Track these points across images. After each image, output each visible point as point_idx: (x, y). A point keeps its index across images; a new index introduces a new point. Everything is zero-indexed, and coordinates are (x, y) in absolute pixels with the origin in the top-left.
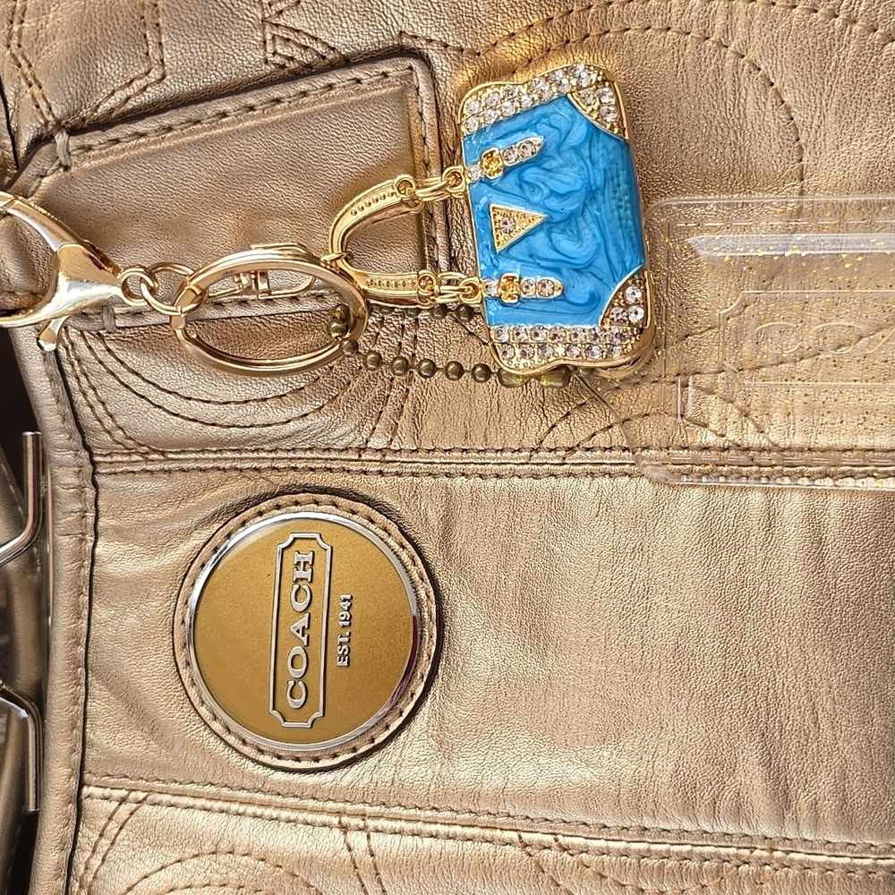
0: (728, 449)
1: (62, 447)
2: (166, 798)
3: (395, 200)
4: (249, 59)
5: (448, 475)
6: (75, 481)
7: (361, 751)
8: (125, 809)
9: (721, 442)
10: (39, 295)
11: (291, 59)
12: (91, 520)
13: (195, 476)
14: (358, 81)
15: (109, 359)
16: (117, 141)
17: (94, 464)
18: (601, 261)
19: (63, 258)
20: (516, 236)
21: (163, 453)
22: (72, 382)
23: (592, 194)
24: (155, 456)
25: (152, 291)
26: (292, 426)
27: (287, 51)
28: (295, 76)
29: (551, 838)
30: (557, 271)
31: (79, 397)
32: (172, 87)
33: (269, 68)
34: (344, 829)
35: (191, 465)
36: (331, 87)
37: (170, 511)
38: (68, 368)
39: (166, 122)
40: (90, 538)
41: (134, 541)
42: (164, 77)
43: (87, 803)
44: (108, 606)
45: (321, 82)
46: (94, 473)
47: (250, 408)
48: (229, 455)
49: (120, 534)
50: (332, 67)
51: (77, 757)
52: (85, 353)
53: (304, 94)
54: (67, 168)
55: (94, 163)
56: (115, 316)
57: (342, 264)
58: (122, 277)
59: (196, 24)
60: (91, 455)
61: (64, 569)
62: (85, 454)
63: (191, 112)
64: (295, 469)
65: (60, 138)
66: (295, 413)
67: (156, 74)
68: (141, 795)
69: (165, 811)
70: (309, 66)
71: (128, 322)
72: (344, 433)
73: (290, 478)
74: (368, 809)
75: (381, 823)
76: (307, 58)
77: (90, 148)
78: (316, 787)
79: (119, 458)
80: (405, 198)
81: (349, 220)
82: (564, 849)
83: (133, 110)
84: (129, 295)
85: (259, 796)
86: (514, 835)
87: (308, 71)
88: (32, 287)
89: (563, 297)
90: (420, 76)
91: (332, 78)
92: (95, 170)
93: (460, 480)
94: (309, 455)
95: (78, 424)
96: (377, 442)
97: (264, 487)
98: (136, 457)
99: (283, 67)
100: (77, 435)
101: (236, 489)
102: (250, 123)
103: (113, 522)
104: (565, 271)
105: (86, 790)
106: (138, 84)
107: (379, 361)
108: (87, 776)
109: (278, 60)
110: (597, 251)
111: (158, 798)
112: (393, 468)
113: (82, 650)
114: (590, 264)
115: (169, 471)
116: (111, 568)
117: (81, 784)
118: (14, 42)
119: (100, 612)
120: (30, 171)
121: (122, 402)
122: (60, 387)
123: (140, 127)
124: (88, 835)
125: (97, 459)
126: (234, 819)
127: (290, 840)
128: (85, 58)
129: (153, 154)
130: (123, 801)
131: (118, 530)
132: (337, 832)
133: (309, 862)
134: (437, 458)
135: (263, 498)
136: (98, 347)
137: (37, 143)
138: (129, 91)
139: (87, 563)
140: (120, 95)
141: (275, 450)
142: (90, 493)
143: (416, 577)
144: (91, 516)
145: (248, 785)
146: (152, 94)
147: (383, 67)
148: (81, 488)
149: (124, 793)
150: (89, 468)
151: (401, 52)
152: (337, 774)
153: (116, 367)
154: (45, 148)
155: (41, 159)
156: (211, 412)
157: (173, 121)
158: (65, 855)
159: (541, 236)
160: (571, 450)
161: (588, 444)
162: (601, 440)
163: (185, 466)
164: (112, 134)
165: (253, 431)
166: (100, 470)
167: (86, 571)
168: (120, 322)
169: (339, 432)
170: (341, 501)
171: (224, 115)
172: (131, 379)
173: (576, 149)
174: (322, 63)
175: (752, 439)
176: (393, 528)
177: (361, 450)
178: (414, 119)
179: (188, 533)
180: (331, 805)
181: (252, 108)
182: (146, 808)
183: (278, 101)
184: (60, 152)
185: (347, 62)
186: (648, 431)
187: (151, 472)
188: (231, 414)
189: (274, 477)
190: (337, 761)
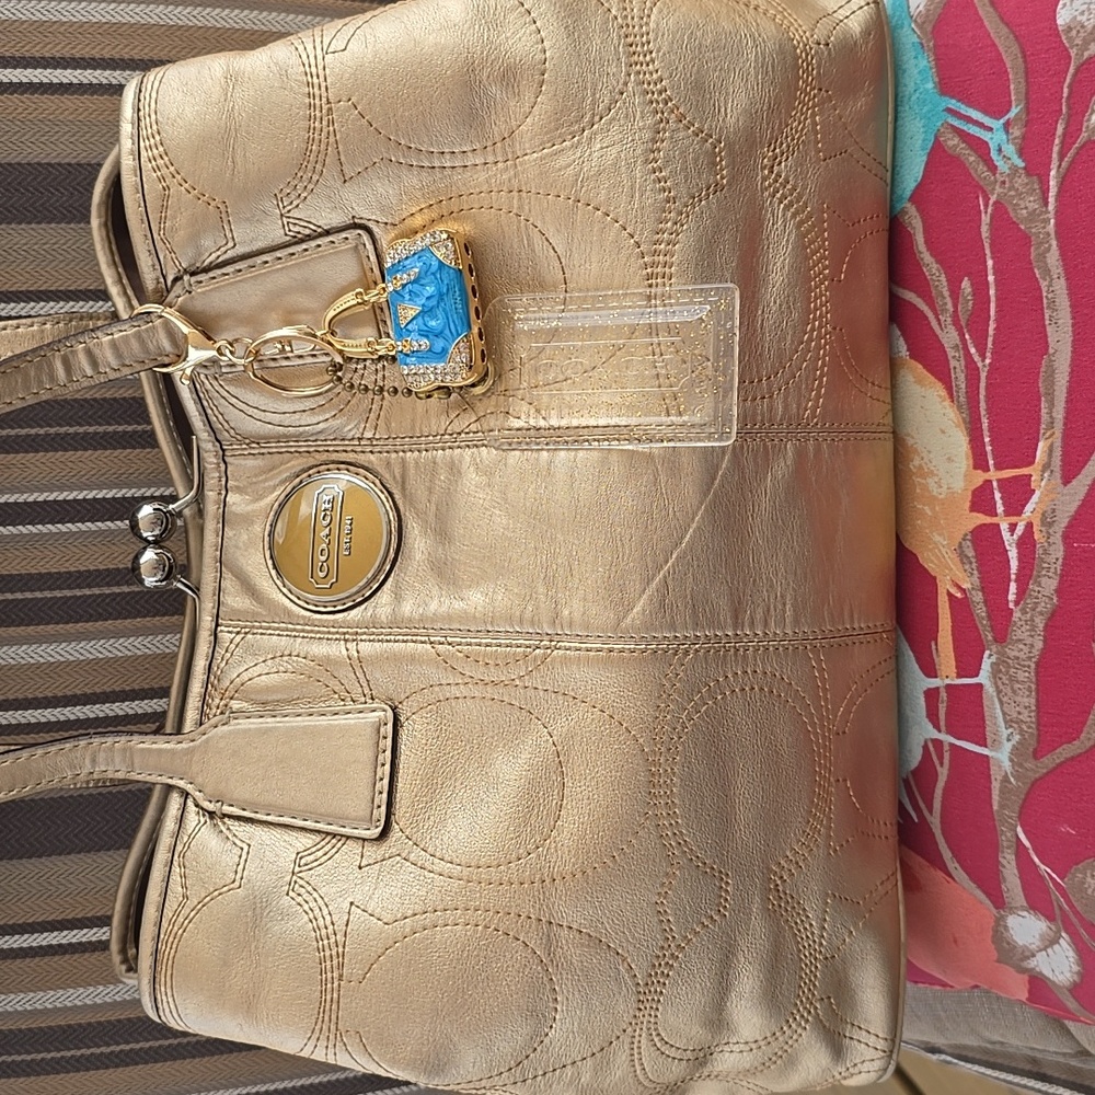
0: (529, 429)
1: (205, 440)
2: (260, 631)
3: (354, 302)
4: (276, 234)
5: (388, 452)
6: (215, 461)
7: (358, 601)
8: (238, 638)
9: (526, 425)
10: (181, 356)
11: (299, 233)
12: (223, 483)
13: (277, 456)
14: (333, 242)
15: (221, 390)
16: (214, 278)
17: (223, 450)
18: (447, 332)
19: (190, 337)
20: (409, 319)
21: (258, 443)
22: (205, 403)
23: (441, 296)
24: (254, 445)
25: (231, 352)
26: (321, 426)
27: (297, 229)
28: (302, 241)
29: (443, 639)
30: (427, 337)
31: (209, 411)
32: (240, 250)
33: (288, 238)
34: (346, 640)
35: (274, 450)
36: (319, 246)
37: (264, 477)
38: (202, 395)
39: (238, 268)
40: (224, 492)
41: (247, 494)
42: (235, 245)
43: (219, 635)
44: (232, 529)
45: (313, 244)
46: (224, 455)
47: (297, 416)
48: (292, 444)
49: (238, 489)
50: (321, 235)
51: (215, 611)
52: (209, 387)
53: (306, 250)
54: (190, 292)
55: (204, 289)
56: (221, 367)
57: (329, 337)
58: (217, 345)
59: (248, 219)
60: (221, 445)
61: (211, 508)
62: (217, 444)
63: (250, 262)
64: (328, 451)
65: (186, 278)
66: (321, 418)
67: (231, 244)
68: (247, 630)
69: (259, 636)
70: (309, 236)
71: (228, 370)
72: (351, 429)
73: (324, 457)
74: (359, 631)
75: (364, 637)
76: (307, 232)
77: (201, 282)
78: (335, 621)
79: (235, 447)
80: (360, 301)
81: (332, 314)
82: (450, 644)
83: (222, 262)
84: (221, 354)
85: (307, 628)
86: (426, 638)
87: (309, 238)
88: (176, 352)
89: (430, 350)
90: (366, 238)
91: (319, 242)
92: (203, 293)
93: (409, 454)
94: (334, 443)
95: (211, 428)
96: (368, 435)
97: (312, 462)
98: (244, 446)
99: (295, 237)
100: (212, 433)
101: (297, 463)
102: (279, 266)
103: (236, 484)
104: (431, 337)
105: (219, 629)
106: (223, 249)
107: (366, 389)
108: (220, 621)
109: (291, 234)
110: (444, 326)
111: (255, 631)
112: (377, 449)
113: (218, 553)
114: (442, 332)
115: (263, 454)
116: (234, 508)
117: (217, 625)
118: (162, 233)
119: (229, 532)
120: (172, 295)
121: (232, 414)
122: (199, 406)
123: (224, 270)
124: (220, 651)
125: (225, 447)
126: (292, 639)
127: (320, 649)
128: (194, 238)
129: (231, 284)
130: (238, 633)
131: (237, 487)
132: (342, 642)
133: (328, 658)
134: (398, 441)
135: (310, 468)
136: (215, 383)
137: (176, 280)
138: (219, 253)
139: (222, 506)
140: (214, 256)
141: (316, 441)
142: (223, 466)
143: (388, 508)
144: (224, 479)
145: (302, 622)
146: (230, 254)
147: (344, 235)
148: (218, 464)
149: (239, 629)
150: (221, 453)
151: (356, 226)
152: (345, 614)
153: (225, 394)
154: (179, 283)
155: (177, 289)
156: (276, 418)
157: (241, 267)
158: (208, 663)
159: (420, 319)
160: (459, 434)
161: (467, 430)
162: (473, 427)
163: (271, 450)
164: (211, 274)
165: (301, 429)
166: (227, 453)
167: (221, 510)
168: (224, 370)
169: (346, 429)
170: (351, 468)
171: (266, 262)
172: (234, 401)
173: (433, 274)
174: (316, 234)
175: (542, 423)
176: (377, 482)
177: (359, 439)
178: (365, 261)
179: (274, 488)
180: (341, 630)
181: (280, 258)
182: (249, 636)
183: (293, 254)
184: (186, 285)
185: (327, 233)
186: (492, 422)
187: (253, 454)
188: (287, 420)
189: (317, 456)
190: (345, 607)
